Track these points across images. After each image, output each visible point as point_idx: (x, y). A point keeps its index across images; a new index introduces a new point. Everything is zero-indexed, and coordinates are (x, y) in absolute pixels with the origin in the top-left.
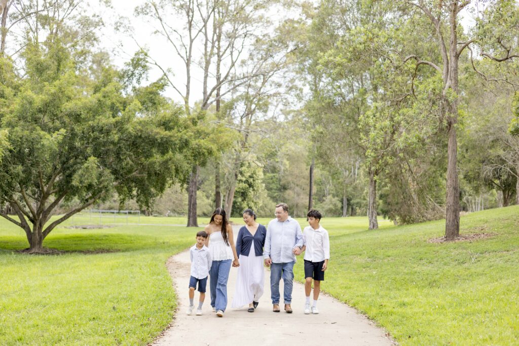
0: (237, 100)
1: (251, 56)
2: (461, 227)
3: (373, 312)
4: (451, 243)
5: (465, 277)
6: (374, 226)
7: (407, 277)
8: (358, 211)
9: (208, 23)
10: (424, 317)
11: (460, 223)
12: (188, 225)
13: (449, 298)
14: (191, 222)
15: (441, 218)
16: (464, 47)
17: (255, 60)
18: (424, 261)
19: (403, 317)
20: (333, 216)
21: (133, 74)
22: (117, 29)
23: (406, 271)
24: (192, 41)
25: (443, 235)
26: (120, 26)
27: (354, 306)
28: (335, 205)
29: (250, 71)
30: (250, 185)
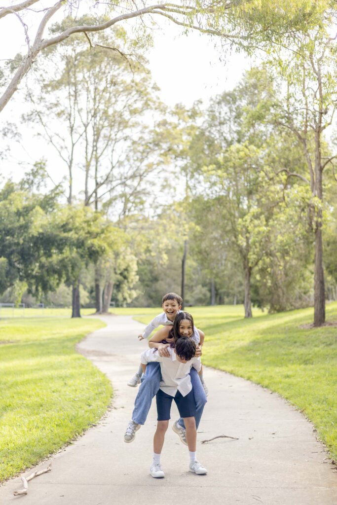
0: (115, 199)
1: (128, 158)
2: (326, 315)
3: (266, 382)
4: (319, 329)
5: (333, 356)
6: (249, 315)
7: (285, 357)
8: (226, 300)
9: (88, 128)
10: (306, 384)
11: (326, 312)
12: (73, 316)
13: (323, 371)
14: (75, 314)
15: (307, 306)
16: (327, 163)
17: (132, 161)
18: (298, 344)
19: (290, 385)
20: (202, 306)
21: (32, 182)
22: (5, 134)
23: (284, 352)
24: (73, 145)
25: (312, 321)
26: (8, 132)
27: (249, 379)
28: (205, 295)
29: (126, 171)
30: (125, 278)
